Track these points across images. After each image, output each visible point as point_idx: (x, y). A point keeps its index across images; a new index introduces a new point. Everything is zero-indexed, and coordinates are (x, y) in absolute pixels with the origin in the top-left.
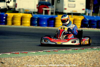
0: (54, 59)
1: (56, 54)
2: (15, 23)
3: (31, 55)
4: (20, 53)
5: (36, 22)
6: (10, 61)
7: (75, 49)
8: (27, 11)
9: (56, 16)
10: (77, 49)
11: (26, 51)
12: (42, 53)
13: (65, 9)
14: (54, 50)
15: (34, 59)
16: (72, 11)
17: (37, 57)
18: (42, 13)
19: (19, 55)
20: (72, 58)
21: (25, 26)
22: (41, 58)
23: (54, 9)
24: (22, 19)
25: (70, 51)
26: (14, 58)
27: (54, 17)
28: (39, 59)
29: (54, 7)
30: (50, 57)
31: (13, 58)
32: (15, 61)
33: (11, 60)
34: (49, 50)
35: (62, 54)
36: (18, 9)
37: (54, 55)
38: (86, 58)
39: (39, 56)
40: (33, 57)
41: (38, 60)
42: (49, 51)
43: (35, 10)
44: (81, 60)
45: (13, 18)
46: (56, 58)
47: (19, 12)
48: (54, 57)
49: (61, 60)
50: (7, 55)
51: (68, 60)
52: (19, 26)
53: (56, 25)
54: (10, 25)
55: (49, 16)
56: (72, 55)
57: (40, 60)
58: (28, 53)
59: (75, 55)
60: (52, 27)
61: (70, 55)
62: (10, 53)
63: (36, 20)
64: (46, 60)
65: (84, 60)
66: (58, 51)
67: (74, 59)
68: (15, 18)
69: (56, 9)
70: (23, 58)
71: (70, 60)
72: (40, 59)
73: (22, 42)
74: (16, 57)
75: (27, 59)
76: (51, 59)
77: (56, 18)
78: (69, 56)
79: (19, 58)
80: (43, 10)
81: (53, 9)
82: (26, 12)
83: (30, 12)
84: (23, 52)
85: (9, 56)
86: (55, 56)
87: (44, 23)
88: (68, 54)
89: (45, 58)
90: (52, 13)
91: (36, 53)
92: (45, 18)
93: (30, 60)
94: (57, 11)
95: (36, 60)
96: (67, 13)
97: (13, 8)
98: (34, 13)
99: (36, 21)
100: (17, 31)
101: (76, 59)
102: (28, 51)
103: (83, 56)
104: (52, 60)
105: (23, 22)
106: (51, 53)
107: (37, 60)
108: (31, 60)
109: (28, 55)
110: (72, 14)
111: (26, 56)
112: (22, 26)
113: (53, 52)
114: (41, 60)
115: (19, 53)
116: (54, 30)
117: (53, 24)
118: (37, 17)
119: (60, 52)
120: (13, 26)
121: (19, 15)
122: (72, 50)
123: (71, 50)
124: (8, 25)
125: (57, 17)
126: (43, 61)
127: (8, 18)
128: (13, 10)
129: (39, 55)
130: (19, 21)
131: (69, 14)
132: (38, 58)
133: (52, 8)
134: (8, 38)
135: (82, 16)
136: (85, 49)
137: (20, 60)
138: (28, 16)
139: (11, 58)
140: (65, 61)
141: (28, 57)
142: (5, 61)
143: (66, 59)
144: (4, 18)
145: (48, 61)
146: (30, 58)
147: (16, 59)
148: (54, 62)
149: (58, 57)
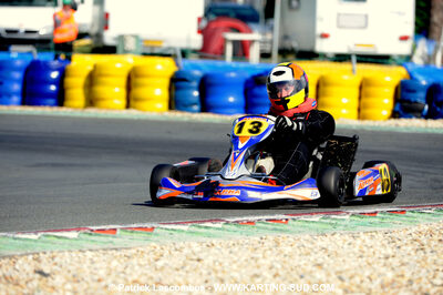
0: (272, 258)
1: (283, 235)
2: (103, 99)
3: (169, 242)
4: (122, 229)
5: (196, 93)
6: (77, 265)
7: (366, 211)
8: (152, 47)
10: (376, 213)
11: (148, 221)
12: (218, 229)
13: (325, 36)
14: (272, 217)
15: (184, 258)
16: (356, 45)
17: (196, 247)
18: (222, 52)
19: (115, 240)
20: (354, 253)
21: (144, 110)
22: (213, 250)
23: (276, 37)
24: (131, 82)
25: (343, 223)
26: (97, 250)
28: (207, 256)
29: (272, 29)
30: (256, 249)
31: (89, 254)
32: (98, 265)
33: (80, 262)
34: (251, 218)
35: (307, 236)
36: (115, 39)
37: (271, 238)
38: (413, 253)
39: (204, 245)
40: (180, 250)
41: (199, 260)
42: (249, 222)
43: (189, 40)
44: (390, 260)
45: (92, 80)
46: (281, 251)
47: (119, 50)
48: (270, 249)
49: (304, 262)
50: (66, 238)
51: (332, 261)
54: (76, 108)
55: (253, 68)
56: (351, 240)
57: (208, 261)
58: (156, 231)
59: (364, 241)
61: (345, 240)
62: (78, 229)
63: (195, 84)
64: (235, 262)
65: (406, 260)
66: (290, 222)
67: (361, 257)
68: (101, 75)
69: (285, 37)
70: (134, 251)
71: (344, 261)
72: (211, 258)
73: (129, 184)
74: (104, 250)
75: (152, 256)
76: (261, 256)
78: (340, 243)
79: (119, 253)
80: (225, 41)
81: (269, 37)
82: (148, 51)
83: (170, 48)
84: (135, 226)
85: (74, 242)
86: (277, 244)
87: (231, 99)
88: (337, 236)
89: (231, 252)
90: (265, 55)
91: (194, 229)
92: (233, 75)
93: (167, 261)
94: (287, 44)
95: (192, 260)
96: (331, 56)
97: (94, 30)
98: (184, 54)
99: (192, 88)
100: (112, 132)
101: (368, 256)
102: (155, 221)
103: (399, 243)
104: (262, 261)
105: (138, 92)
106: (261, 231)
107: (196, 263)
108: (170, 263)
109: (155, 241)
110: (354, 59)
111: (147, 242)
112: (133, 114)
113: (270, 226)
114: (214, 262)
115: (118, 232)
118: (198, 73)
119: (301, 223)
120: (92, 112)
121: (116, 66)
122: (353, 218)
123: (347, 217)
124: (69, 107)
126: (221, 264)
127: (72, 76)
128: (94, 40)
129: (204, 239)
130: (117, 90)
131: (341, 58)
132: (201, 252)
133: (264, 34)
134: (71, 165)
135: (400, 65)
136: (408, 214)
137: (122, 260)
138: (159, 67)
139: (80, 254)
140: (319, 266)
141: (158, 248)
142: (56, 264)
143: (327, 258)
144: (54, 75)
145: (245, 267)
146: (166, 253)
147: (103, 257)
148: (271, 268)
149: (288, 250)
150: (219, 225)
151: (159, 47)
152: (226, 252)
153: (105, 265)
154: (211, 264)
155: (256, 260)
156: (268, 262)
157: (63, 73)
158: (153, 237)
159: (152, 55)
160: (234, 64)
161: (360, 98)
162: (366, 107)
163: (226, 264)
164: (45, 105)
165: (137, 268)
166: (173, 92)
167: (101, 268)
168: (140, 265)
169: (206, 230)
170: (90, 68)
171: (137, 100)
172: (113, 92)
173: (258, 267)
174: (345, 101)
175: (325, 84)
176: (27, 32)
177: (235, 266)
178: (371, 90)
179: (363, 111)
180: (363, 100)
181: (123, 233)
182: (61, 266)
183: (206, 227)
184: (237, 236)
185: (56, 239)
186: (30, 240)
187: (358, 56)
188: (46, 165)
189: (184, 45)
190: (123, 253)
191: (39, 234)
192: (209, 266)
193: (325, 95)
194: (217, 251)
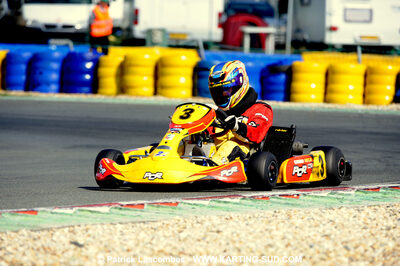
0: (285, 230)
1: (294, 209)
2: (133, 87)
3: (192, 216)
4: (149, 204)
6: (109, 237)
7: (370, 187)
8: (178, 40)
9: (295, 56)
10: (379, 188)
11: (173, 197)
12: (236, 203)
13: (333, 29)
15: (205, 230)
16: (361, 37)
17: (216, 220)
18: (241, 44)
19: (143, 214)
20: (360, 226)
21: (169, 97)
22: (231, 223)
23: (289, 30)
24: (158, 71)
25: (350, 198)
26: (126, 223)
27: (286, 60)
28: (226, 228)
29: (286, 23)
30: (270, 222)
31: (119, 226)
32: (127, 237)
33: (111, 234)
34: (266, 194)
35: (316, 210)
36: (144, 32)
37: (283, 211)
39: (223, 218)
40: (201, 223)
41: (218, 232)
42: (264, 197)
43: (210, 33)
44: (392, 231)
45: (123, 69)
46: (292, 224)
47: (148, 42)
48: (283, 222)
49: (313, 233)
50: (99, 212)
51: (338, 232)
52: (148, 96)
53: (295, 92)
54: (109, 95)
55: (269, 59)
56: (356, 213)
57: (227, 233)
58: (179, 205)
59: (368, 214)
60: (277, 100)
61: (351, 213)
62: (110, 205)
66: (301, 197)
67: (365, 228)
68: (131, 65)
69: (297, 30)
70: (159, 224)
71: (349, 232)
72: (229, 229)
74: (133, 223)
75: (176, 229)
76: (274, 228)
77: (297, 63)
78: (346, 216)
79: (146, 226)
80: (242, 34)
81: (283, 30)
82: (174, 44)
83: (193, 41)
84: (158, 201)
86: (289, 217)
88: (342, 209)
89: (247, 224)
90: (279, 47)
91: (214, 203)
92: (250, 64)
93: (189, 233)
94: (300, 37)
95: (212, 231)
96: (339, 47)
97: (125, 25)
98: (206, 46)
100: (141, 117)
101: (372, 228)
104: (275, 233)
105: (164, 80)
106: (275, 205)
107: (216, 234)
108: (193, 235)
109: (180, 215)
110: (359, 49)
111: (171, 216)
112: (160, 100)
113: (283, 201)
114: (232, 233)
115: (146, 206)
116: (289, 112)
117: (282, 88)
119: (311, 198)
120: (123, 99)
121: (145, 57)
122: (358, 193)
123: (353, 192)
124: (102, 94)
125: (300, 59)
126: (238, 235)
127: (105, 66)
128: (125, 33)
129: (223, 213)
130: (145, 78)
131: (348, 49)
132: (220, 225)
133: (279, 27)
137: (149, 232)
138: (183, 58)
139: (112, 227)
140: (327, 236)
141: (182, 221)
142: (89, 236)
143: (334, 229)
144: (89, 65)
145: (260, 238)
146: (189, 226)
147: (131, 230)
148: (284, 238)
149: (299, 222)
150: (237, 200)
151: (184, 40)
152: (243, 224)
153: (133, 236)
154: (230, 236)
155: (270, 231)
156: (280, 233)
157: (97, 64)
158: (177, 211)
159: (178, 47)
160: (252, 55)
161: (365, 85)
162: (370, 93)
163: (243, 235)
164: (81, 92)
165: (162, 239)
166: (196, 81)
167: (130, 239)
168: (165, 236)
169: (224, 205)
170: (121, 59)
171: (163, 87)
172: (142, 81)
173: (272, 238)
174: (351, 87)
175: (334, 72)
176: (65, 27)
177: (250, 237)
178: (375, 77)
179: (367, 97)
180: (368, 87)
181: (150, 208)
182: (94, 238)
183: (225, 202)
184: (253, 210)
185: (90, 214)
186: (66, 214)
187: (363, 47)
188: (81, 146)
189: (206, 37)
190: (151, 225)
191: (74, 209)
192: (227, 237)
193: (333, 83)
194: (235, 224)
